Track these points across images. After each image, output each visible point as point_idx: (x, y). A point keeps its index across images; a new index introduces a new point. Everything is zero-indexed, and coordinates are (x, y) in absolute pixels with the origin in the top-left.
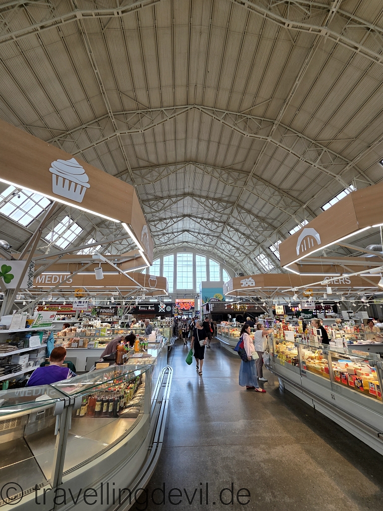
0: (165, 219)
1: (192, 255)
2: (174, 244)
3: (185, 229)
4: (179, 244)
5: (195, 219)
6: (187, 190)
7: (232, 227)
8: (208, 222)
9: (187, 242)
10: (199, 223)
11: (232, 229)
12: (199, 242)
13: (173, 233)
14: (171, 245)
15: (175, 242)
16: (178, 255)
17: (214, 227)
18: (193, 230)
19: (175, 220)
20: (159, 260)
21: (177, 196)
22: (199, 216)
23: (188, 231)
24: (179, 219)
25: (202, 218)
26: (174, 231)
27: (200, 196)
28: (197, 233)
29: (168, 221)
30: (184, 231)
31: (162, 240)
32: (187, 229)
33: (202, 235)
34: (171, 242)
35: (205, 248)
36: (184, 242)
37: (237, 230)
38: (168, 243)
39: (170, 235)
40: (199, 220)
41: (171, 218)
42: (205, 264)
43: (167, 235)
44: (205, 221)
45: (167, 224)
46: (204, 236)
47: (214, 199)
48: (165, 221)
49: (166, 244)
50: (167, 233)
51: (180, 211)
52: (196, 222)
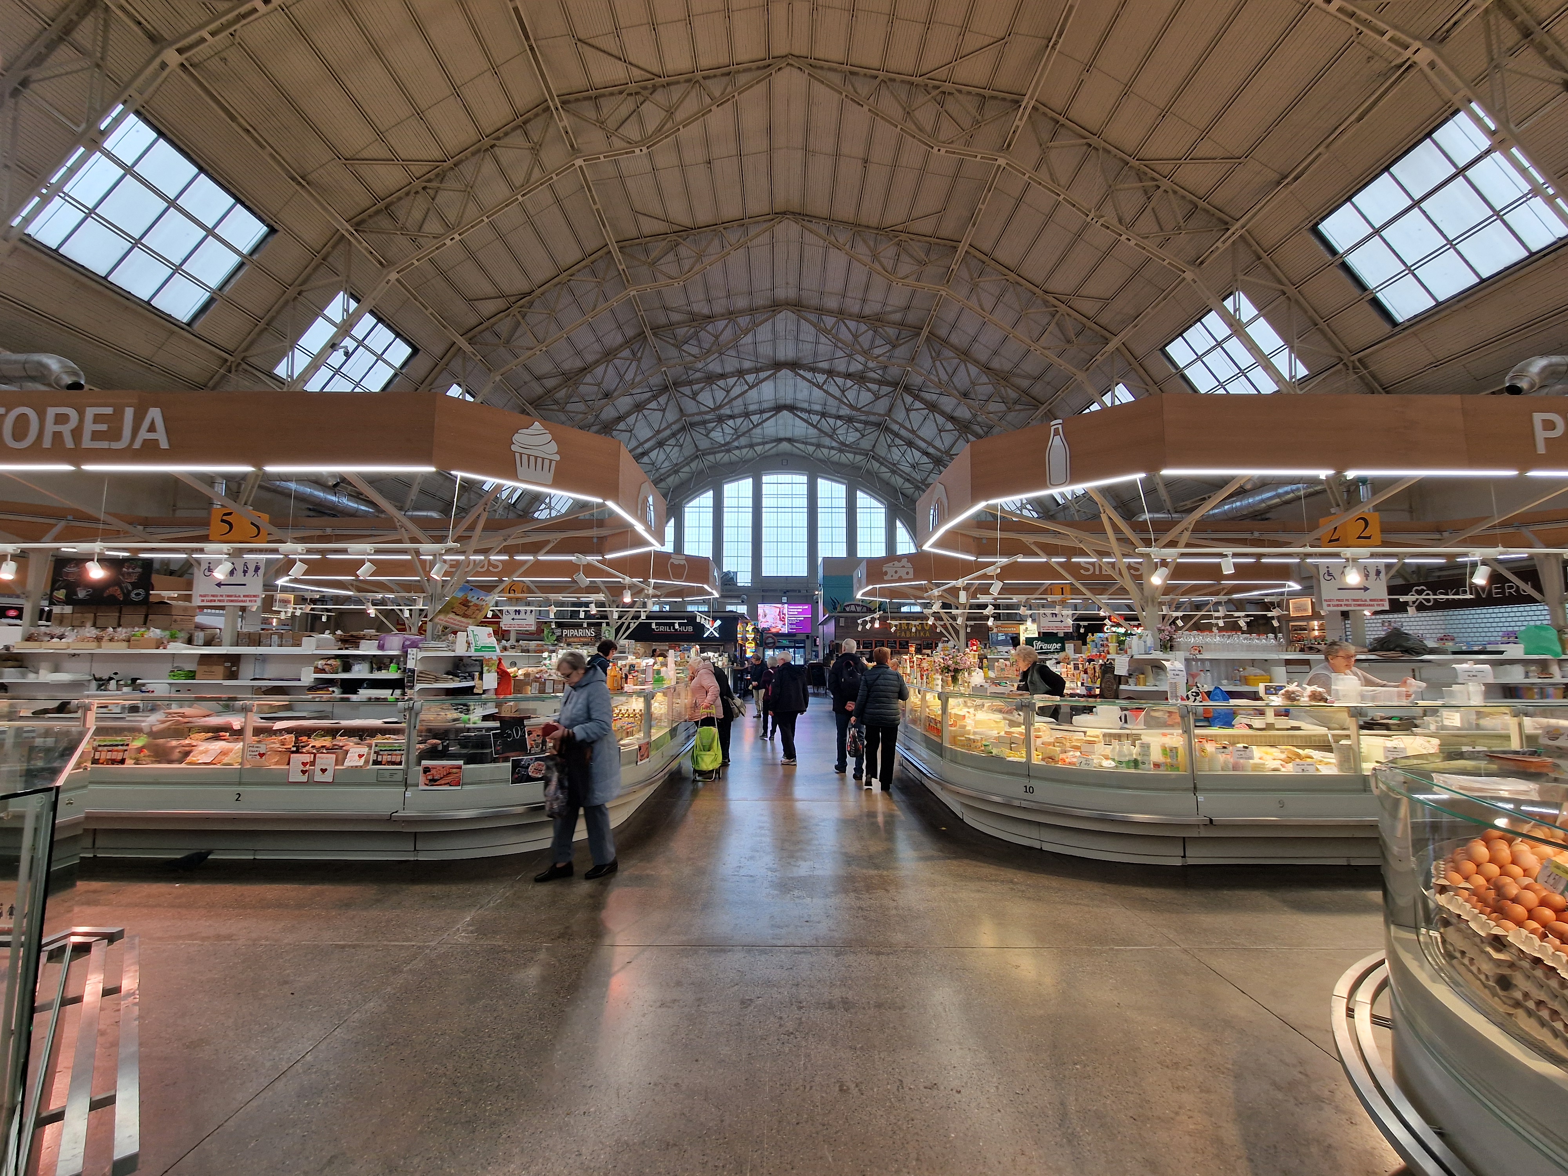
0: (723, 376)
1: (804, 479)
2: (751, 446)
3: (782, 402)
4: (768, 447)
5: (809, 375)
6: (781, 293)
7: (917, 397)
8: (849, 383)
9: (789, 440)
10: (820, 387)
11: (918, 405)
12: (827, 441)
13: (747, 415)
14: (745, 451)
15: (755, 441)
16: (765, 479)
17: (866, 397)
18: (805, 405)
19: (750, 378)
20: (710, 493)
21: (752, 310)
22: (821, 365)
23: (792, 408)
24: (763, 375)
25: (830, 373)
26: (752, 408)
27: (820, 310)
28: (816, 413)
29: (731, 381)
30: (778, 408)
31: (717, 436)
32: (788, 402)
33: (831, 421)
34: (743, 441)
35: (843, 459)
36: (780, 440)
37: (932, 407)
38: (736, 444)
39: (739, 421)
40: (821, 378)
41: (740, 373)
42: (843, 503)
43: (731, 422)
44: (840, 381)
45: (728, 392)
46: (839, 423)
47: (861, 317)
48: (721, 383)
49: (727, 448)
50: (731, 417)
51: (765, 350)
52: (814, 384)
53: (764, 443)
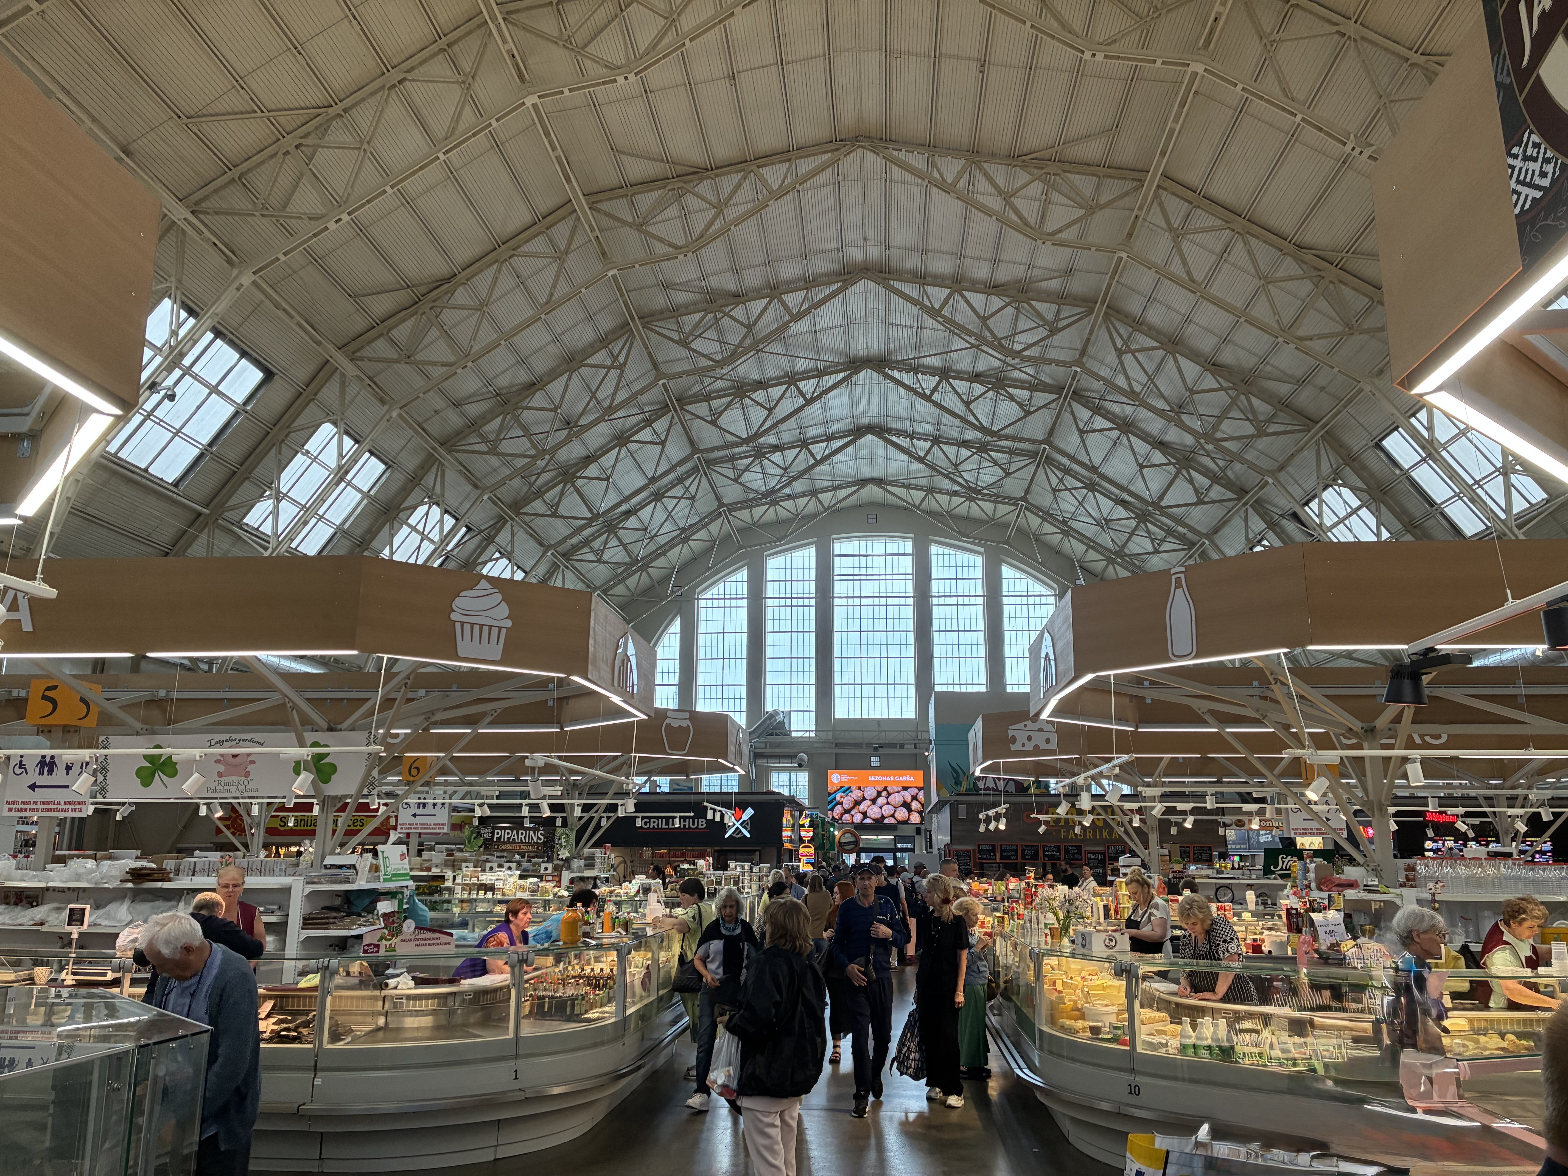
0: (761, 385)
1: (907, 546)
2: (814, 493)
3: (864, 421)
4: (842, 493)
5: (908, 378)
6: (856, 254)
7: (1097, 410)
8: (978, 389)
9: (879, 482)
10: (928, 398)
11: (1100, 423)
12: (943, 483)
13: (804, 444)
14: (802, 501)
15: (819, 484)
16: (838, 547)
17: (1008, 411)
18: (905, 425)
19: (808, 386)
20: (743, 575)
21: (808, 283)
22: (927, 361)
23: (880, 431)
24: (829, 380)
25: (945, 374)
26: (812, 432)
27: (922, 278)
28: (924, 437)
29: (776, 392)
30: (858, 432)
31: (754, 479)
32: (875, 421)
33: (951, 450)
34: (799, 486)
35: (975, 512)
36: (863, 482)
37: (1126, 426)
38: (787, 491)
39: (791, 454)
40: (928, 382)
41: (792, 379)
42: (978, 588)
43: (777, 457)
44: (962, 386)
45: (770, 410)
46: (965, 452)
47: (992, 288)
48: (759, 396)
49: (771, 497)
50: (776, 448)
51: (833, 341)
52: (916, 393)
53: (835, 488)
